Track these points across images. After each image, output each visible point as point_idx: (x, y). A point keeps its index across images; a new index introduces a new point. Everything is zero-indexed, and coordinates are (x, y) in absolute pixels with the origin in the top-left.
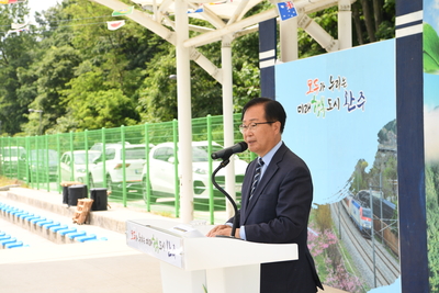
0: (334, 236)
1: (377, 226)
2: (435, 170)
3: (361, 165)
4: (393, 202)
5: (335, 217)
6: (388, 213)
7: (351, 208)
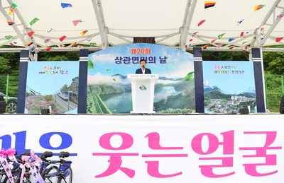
0: (53, 102)
1: (70, 98)
2: (90, 86)
3: (66, 86)
4: (76, 93)
5: (54, 98)
6: (74, 95)
7: (61, 95)
